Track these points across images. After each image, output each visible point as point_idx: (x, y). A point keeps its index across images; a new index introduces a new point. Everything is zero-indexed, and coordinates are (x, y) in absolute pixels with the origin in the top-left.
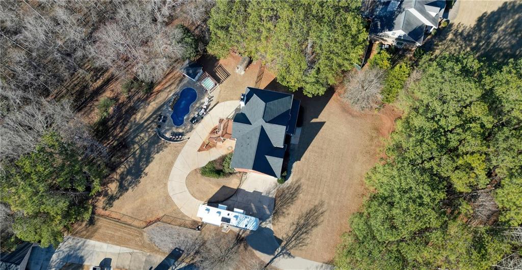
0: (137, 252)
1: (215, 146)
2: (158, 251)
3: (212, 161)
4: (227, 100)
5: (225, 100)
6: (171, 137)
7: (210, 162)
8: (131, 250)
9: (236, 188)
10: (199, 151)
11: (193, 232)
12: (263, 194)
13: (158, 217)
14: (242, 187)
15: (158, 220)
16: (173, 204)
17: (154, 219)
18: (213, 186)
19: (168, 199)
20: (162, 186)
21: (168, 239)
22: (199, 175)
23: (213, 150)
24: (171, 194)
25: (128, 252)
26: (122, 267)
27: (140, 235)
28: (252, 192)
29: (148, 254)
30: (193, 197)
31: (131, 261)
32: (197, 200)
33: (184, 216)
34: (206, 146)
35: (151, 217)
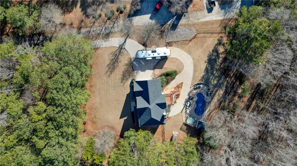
0: (196, 21)
1: (175, 88)
2: (184, 25)
3: (173, 79)
4: (177, 115)
5: (178, 115)
6: (200, 86)
7: (174, 78)
8: (199, 21)
9: (156, 70)
10: (182, 83)
11: (170, 41)
12: (140, 71)
13: (191, 42)
14: (152, 71)
15: (190, 41)
16: (186, 51)
17: (193, 40)
18: (168, 67)
19: (190, 53)
20: (196, 58)
21: (181, 33)
22: (177, 70)
23: (175, 86)
24: (189, 56)
25: (201, 20)
26: (201, 11)
27: (197, 30)
28: (146, 70)
29: (189, 22)
30: (177, 57)
31: (197, 15)
32: (174, 57)
33: (178, 47)
34: (179, 86)
35: (195, 41)
